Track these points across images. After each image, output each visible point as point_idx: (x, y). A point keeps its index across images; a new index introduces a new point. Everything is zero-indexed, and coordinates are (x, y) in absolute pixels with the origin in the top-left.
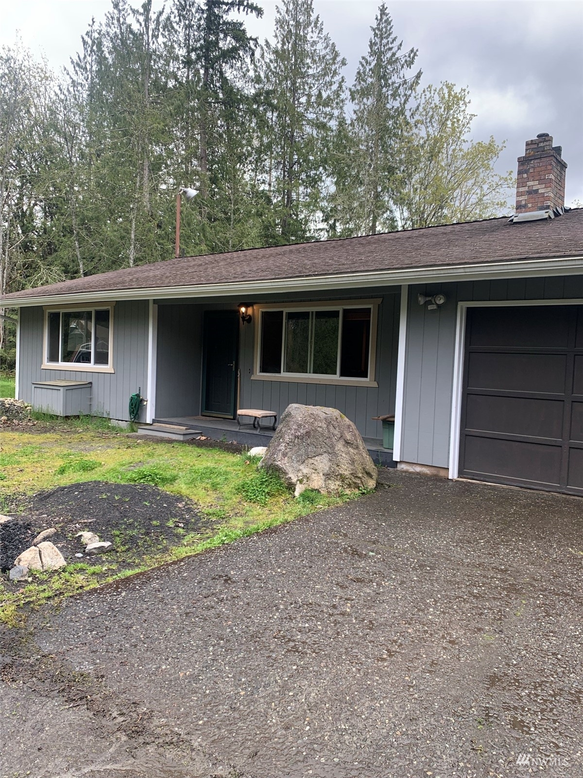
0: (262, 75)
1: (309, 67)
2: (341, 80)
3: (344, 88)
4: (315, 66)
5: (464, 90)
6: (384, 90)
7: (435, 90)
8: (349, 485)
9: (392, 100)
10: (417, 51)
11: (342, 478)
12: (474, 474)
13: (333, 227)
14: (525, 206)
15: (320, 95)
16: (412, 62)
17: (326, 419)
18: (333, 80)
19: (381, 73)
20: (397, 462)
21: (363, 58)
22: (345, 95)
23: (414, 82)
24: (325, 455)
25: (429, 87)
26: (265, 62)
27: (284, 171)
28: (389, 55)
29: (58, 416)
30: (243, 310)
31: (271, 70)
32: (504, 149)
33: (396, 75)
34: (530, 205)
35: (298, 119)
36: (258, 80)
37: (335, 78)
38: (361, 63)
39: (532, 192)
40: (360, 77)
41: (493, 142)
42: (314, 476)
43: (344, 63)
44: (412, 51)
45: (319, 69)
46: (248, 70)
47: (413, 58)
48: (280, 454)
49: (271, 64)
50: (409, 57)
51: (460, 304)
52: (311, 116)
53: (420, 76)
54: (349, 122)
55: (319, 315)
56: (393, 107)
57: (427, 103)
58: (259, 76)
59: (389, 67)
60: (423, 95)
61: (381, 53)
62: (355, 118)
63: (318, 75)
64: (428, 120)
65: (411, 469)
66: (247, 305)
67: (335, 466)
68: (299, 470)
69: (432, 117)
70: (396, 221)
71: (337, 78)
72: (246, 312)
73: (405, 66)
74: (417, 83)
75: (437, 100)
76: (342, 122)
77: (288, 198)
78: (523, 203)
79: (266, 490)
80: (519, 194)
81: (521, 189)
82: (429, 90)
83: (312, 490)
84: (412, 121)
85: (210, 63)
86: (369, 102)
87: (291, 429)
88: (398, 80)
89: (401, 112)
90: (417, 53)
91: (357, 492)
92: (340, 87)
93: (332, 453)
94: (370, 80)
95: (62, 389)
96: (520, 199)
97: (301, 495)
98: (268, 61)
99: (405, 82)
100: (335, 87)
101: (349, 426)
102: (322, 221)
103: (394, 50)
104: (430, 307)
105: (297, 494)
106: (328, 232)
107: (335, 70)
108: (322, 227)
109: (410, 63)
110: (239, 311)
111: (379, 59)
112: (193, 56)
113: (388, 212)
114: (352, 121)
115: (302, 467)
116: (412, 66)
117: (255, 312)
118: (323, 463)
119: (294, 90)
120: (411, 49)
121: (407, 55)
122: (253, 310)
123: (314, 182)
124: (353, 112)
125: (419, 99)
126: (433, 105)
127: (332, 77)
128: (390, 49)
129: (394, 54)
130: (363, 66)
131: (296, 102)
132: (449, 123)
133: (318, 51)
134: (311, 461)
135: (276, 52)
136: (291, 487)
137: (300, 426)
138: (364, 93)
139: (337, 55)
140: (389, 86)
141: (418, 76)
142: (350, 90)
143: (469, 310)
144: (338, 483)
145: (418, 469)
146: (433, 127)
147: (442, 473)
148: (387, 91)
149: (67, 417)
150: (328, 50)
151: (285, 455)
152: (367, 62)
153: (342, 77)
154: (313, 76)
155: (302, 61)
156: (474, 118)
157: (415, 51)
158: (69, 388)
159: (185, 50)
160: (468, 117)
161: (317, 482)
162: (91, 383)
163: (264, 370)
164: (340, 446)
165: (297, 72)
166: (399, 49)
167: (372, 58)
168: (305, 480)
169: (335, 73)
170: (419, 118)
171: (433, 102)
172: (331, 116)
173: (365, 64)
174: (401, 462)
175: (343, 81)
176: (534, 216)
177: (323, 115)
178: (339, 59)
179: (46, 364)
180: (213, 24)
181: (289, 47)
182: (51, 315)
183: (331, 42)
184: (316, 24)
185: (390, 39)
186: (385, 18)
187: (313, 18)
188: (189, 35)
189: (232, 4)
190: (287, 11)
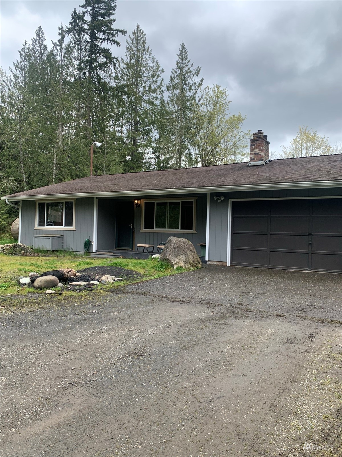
0: (119, 76)
1: (144, 72)
2: (161, 80)
3: (163, 84)
4: (148, 72)
5: (225, 89)
6: (184, 86)
7: (211, 89)
8: (193, 266)
9: (189, 92)
10: (201, 67)
11: (190, 263)
12: (236, 264)
13: (158, 157)
14: (254, 159)
15: (150, 87)
16: (198, 73)
17: (183, 242)
18: (157, 80)
19: (182, 77)
20: (207, 261)
21: (173, 70)
22: (164, 88)
23: (200, 84)
24: (184, 255)
25: (208, 87)
26: (121, 69)
27: (132, 127)
28: (186, 69)
29: (48, 251)
30: (136, 201)
31: (124, 73)
32: (246, 119)
33: (190, 79)
34: (255, 159)
35: (139, 100)
36: (116, 78)
37: (158, 78)
38: (172, 72)
39: (256, 154)
40: (172, 79)
41: (240, 115)
42: (180, 262)
43: (163, 71)
44: (198, 68)
45: (150, 74)
46: (112, 73)
47: (199, 71)
48: (168, 254)
49: (124, 70)
50: (197, 70)
51: (230, 200)
52: (145, 98)
53: (203, 81)
54: (166, 102)
55: (171, 203)
56: (189, 95)
57: (207, 94)
58: (118, 76)
59: (187, 75)
60: (205, 90)
61: (183, 67)
62: (169, 100)
63: (149, 76)
64: (208, 103)
65: (212, 263)
66: (138, 200)
67: (187, 259)
68: (175, 260)
69: (209, 101)
70: (192, 154)
71: (159, 79)
72: (137, 202)
73: (195, 75)
74: (201, 84)
75: (212, 93)
76: (162, 102)
77: (134, 141)
78: (253, 158)
79: (164, 267)
80: (251, 154)
81: (252, 152)
82: (208, 88)
83: (180, 267)
84: (199, 103)
85: (92, 70)
86: (177, 92)
87: (171, 245)
88: (191, 82)
89: (193, 98)
90: (201, 69)
91: (195, 268)
92: (161, 83)
93: (186, 255)
94: (177, 81)
95: (51, 238)
96: (252, 156)
97: (176, 268)
98: (122, 68)
99: (195, 83)
100: (158, 83)
101: (191, 245)
102: (152, 154)
103: (189, 66)
104: (218, 201)
105: (175, 268)
106: (155, 159)
107: (158, 75)
108: (152, 157)
109: (197, 74)
110: (134, 202)
111: (181, 71)
112: (83, 65)
113: (188, 150)
114: (168, 102)
115: (176, 259)
116: (198, 75)
117: (142, 202)
118: (183, 257)
119: (136, 84)
120: (198, 66)
121: (196, 69)
122: (141, 201)
123: (147, 133)
124: (168, 97)
125: (203, 93)
126: (210, 96)
127: (157, 78)
128: (187, 66)
129: (189, 69)
130: (173, 73)
131: (138, 90)
132: (218, 105)
133: (149, 64)
134: (179, 257)
135: (127, 64)
136: (173, 266)
137: (174, 244)
138: (174, 87)
139: (158, 67)
140: (187, 84)
141: (202, 81)
142: (167, 86)
143: (233, 202)
144: (188, 265)
145: (215, 263)
146: (210, 106)
147: (224, 264)
148: (186, 87)
149: (53, 251)
150: (154, 64)
151: (170, 254)
152: (175, 72)
153: (162, 79)
154: (147, 77)
155: (140, 69)
156: (230, 103)
157: (200, 67)
158: (54, 238)
159: (78, 62)
160: (228, 102)
161: (182, 264)
162: (63, 235)
163: (145, 228)
164: (188, 252)
165: (137, 74)
166: (191, 66)
167: (178, 70)
168: (177, 263)
169: (158, 76)
170: (203, 102)
171: (210, 95)
172: (157, 98)
173: (174, 73)
174: (208, 261)
175: (162, 80)
176: (257, 164)
177: (152, 98)
178: (160, 69)
179: (37, 227)
180: (94, 49)
181: (133, 61)
182: (40, 204)
183: (156, 60)
184: (148, 50)
185: (187, 61)
186: (184, 50)
187: (146, 47)
188: (80, 54)
189: (104, 39)
190: (132, 43)
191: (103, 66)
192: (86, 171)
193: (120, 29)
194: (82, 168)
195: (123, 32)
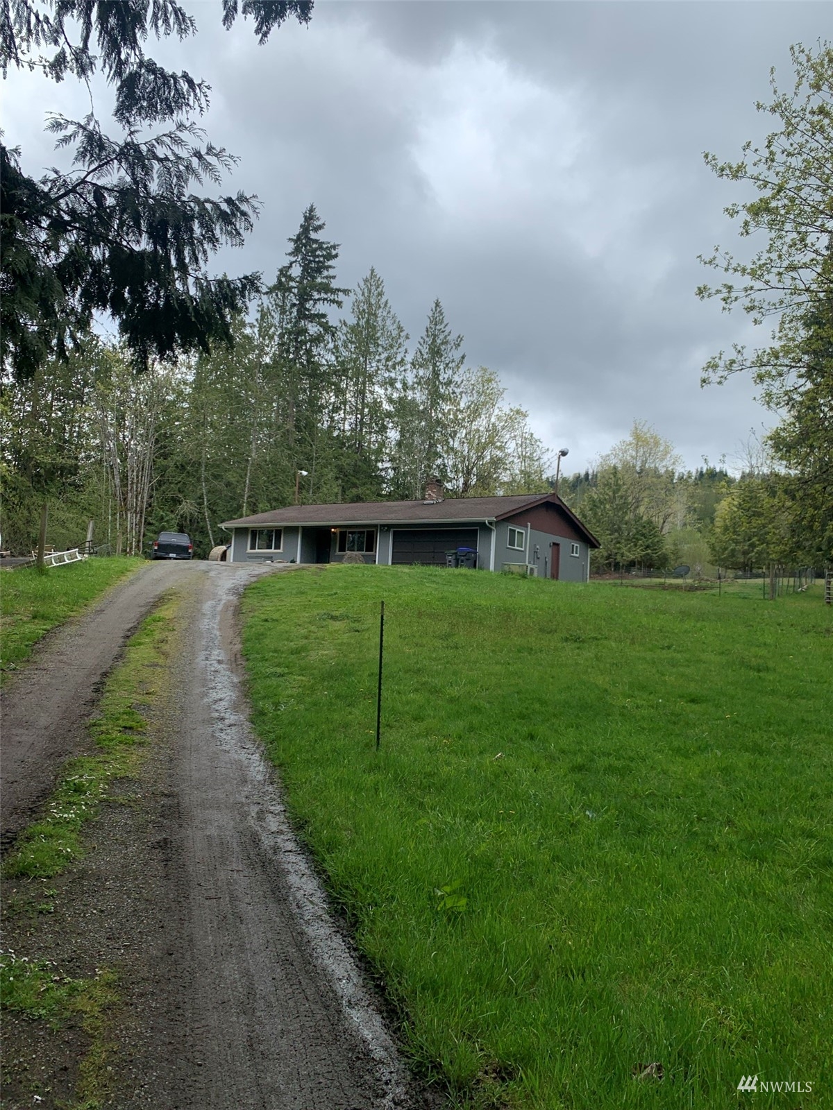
1: (379, 339)
6: (438, 364)
9: (443, 373)
16: (459, 345)
18: (398, 351)
19: (435, 350)
21: (422, 338)
23: (460, 361)
28: (442, 337)
33: (447, 354)
37: (400, 349)
38: (420, 342)
40: (419, 352)
43: (407, 337)
44: (459, 337)
47: (460, 341)
50: (457, 340)
51: (390, 529)
55: (359, 532)
56: (444, 378)
59: (442, 346)
60: (464, 375)
61: (436, 335)
71: (402, 350)
73: (454, 348)
74: (462, 363)
77: (359, 444)
82: (468, 372)
88: (448, 358)
90: (464, 338)
92: (404, 356)
94: (426, 355)
100: (399, 358)
103: (446, 333)
104: (386, 530)
107: (401, 343)
109: (457, 346)
110: (331, 530)
111: (434, 340)
116: (459, 348)
120: (458, 334)
121: (455, 339)
122: (336, 530)
127: (398, 348)
128: (443, 332)
129: (445, 337)
130: (421, 344)
133: (386, 327)
135: (352, 327)
138: (422, 364)
139: (401, 331)
140: (442, 361)
141: (463, 357)
142: (411, 362)
143: (394, 532)
148: (440, 365)
150: (395, 326)
153: (405, 349)
155: (373, 334)
157: (462, 336)
160: (501, 390)
163: (340, 551)
166: (449, 333)
167: (428, 339)
169: (400, 346)
171: (472, 381)
173: (423, 343)
176: (429, 502)
178: (403, 334)
179: (249, 551)
180: (303, 314)
181: (363, 322)
182: (252, 531)
183: (397, 320)
184: (386, 305)
185: (443, 325)
186: (438, 310)
187: (383, 300)
188: (283, 319)
189: (319, 300)
190: (363, 294)
191: (317, 340)
192: (287, 491)
193: (342, 288)
194: (281, 488)
195: (346, 292)
